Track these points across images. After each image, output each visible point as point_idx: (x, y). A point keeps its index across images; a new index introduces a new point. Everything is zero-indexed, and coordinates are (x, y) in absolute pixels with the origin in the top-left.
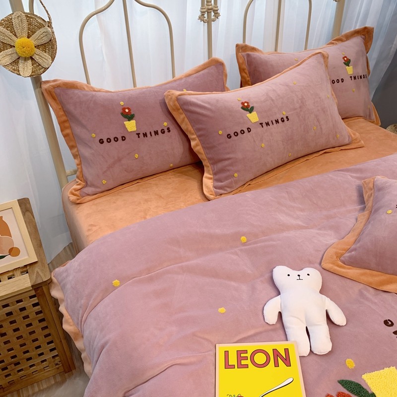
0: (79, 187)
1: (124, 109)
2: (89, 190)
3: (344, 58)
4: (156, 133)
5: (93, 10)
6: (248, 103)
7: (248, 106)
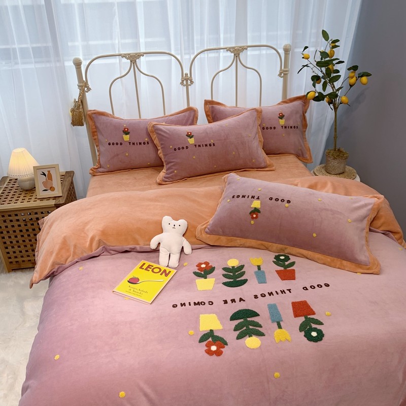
0: (97, 167)
1: (125, 129)
2: (101, 170)
3: (280, 114)
4: (140, 144)
5: (119, 76)
6: (191, 133)
7: (191, 134)
